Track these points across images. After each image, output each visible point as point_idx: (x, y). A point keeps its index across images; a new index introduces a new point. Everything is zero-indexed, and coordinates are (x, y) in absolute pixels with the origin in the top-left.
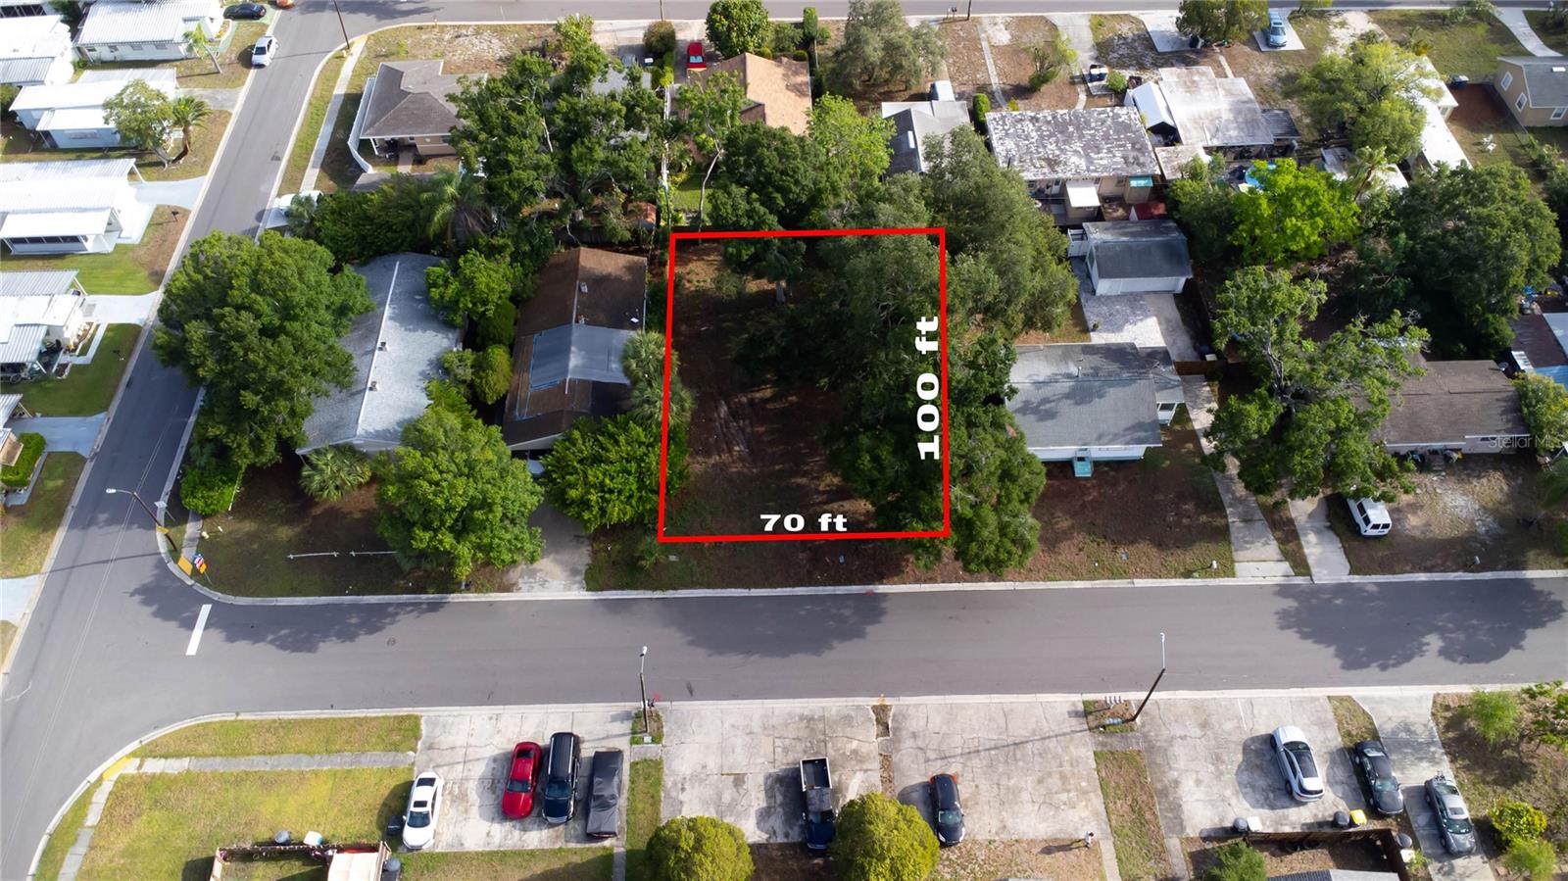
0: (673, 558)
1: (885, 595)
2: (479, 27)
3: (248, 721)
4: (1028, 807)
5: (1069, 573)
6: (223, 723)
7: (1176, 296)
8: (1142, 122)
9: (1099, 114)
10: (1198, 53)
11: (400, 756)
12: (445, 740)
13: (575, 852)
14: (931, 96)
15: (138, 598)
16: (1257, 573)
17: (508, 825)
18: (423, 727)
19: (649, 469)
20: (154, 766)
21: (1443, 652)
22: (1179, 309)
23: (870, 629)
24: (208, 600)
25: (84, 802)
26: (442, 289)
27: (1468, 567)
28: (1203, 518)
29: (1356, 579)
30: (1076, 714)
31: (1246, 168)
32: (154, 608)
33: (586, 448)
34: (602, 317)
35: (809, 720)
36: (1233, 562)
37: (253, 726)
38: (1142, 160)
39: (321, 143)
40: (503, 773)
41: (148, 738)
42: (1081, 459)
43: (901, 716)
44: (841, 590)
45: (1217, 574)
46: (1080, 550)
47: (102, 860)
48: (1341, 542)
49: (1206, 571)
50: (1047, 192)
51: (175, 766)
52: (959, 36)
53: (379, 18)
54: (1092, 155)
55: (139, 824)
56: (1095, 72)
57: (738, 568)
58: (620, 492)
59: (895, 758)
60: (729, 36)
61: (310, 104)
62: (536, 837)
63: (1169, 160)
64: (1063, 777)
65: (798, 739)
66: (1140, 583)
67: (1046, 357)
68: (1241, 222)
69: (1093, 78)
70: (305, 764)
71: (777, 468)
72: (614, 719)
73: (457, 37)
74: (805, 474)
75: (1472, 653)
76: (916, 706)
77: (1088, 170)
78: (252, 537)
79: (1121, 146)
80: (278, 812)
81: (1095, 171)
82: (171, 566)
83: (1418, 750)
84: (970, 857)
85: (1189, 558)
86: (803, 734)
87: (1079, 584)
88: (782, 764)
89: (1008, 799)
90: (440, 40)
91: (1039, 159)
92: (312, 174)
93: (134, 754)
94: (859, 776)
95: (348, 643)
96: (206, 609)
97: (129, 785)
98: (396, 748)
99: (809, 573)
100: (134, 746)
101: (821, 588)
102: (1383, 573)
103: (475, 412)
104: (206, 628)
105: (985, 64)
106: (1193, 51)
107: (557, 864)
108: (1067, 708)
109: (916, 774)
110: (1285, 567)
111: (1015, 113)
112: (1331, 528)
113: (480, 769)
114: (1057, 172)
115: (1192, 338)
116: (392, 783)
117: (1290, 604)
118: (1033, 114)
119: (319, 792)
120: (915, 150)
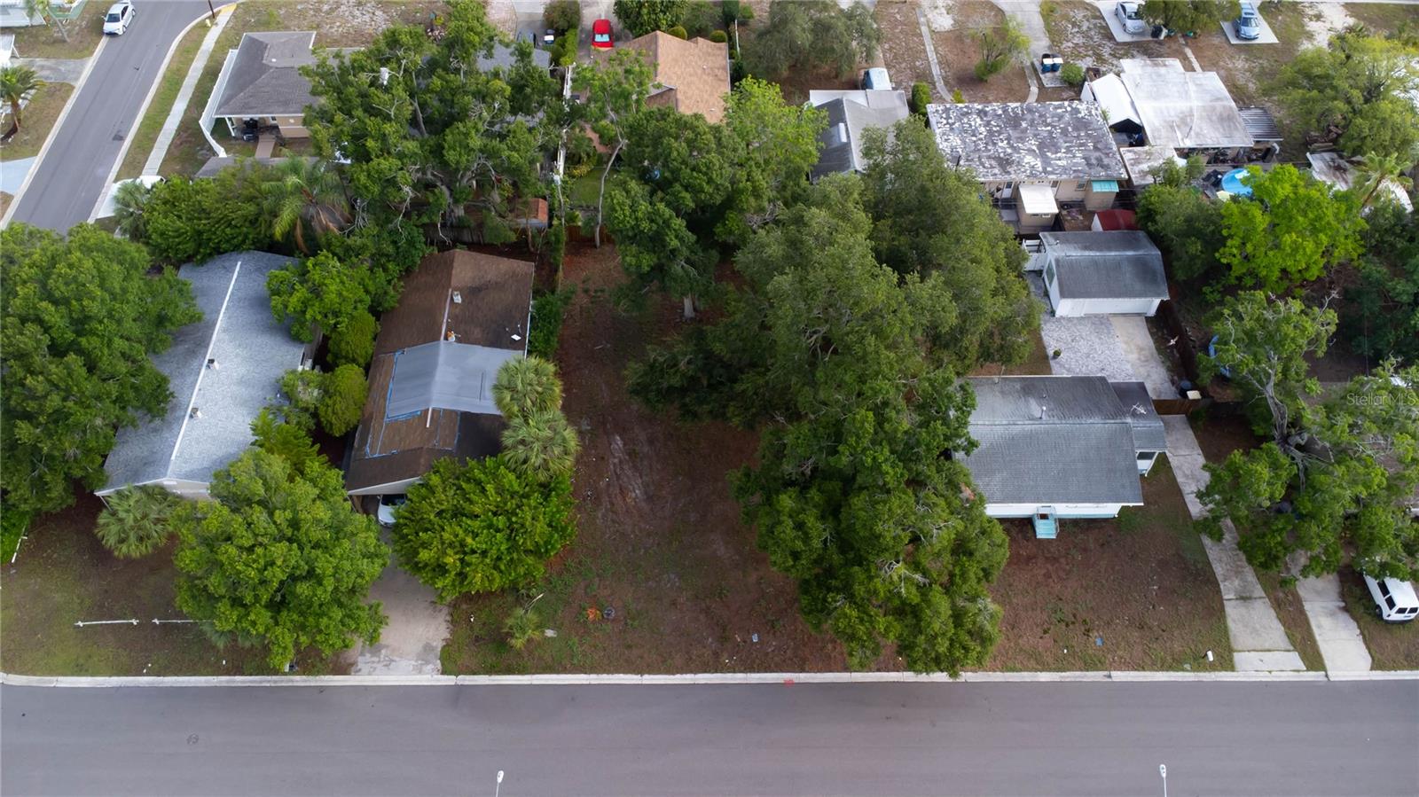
0: (550, 633)
5: (1032, 662)
7: (1148, 319)
8: (1105, 118)
9: (1056, 108)
10: (1161, 43)
14: (865, 84)
16: (1260, 666)
19: (523, 526)
22: (1152, 334)
26: (285, 297)
29: (1380, 675)
31: (1221, 174)
33: (446, 498)
34: (477, 332)
36: (1231, 651)
38: (1106, 161)
42: (1044, 517)
44: (755, 678)
45: (1212, 667)
46: (1045, 632)
48: (1359, 627)
49: (1199, 663)
50: (998, 195)
52: (896, 20)
54: (1049, 154)
56: (1048, 62)
57: (629, 647)
58: (484, 553)
60: (639, 13)
63: (1137, 162)
66: (1119, 676)
67: (1002, 392)
68: (1231, 236)
69: (1045, 69)
77: (1045, 171)
78: (36, 596)
79: (1082, 145)
81: (1052, 173)
85: (1177, 644)
87: (1044, 677)
91: (989, 157)
99: (716, 655)
101: (729, 675)
102: (1410, 667)
103: (317, 447)
105: (925, 51)
106: (1156, 42)
110: (1294, 659)
111: (960, 105)
112: (1346, 609)
114: (1009, 173)
115: (1169, 369)
118: (980, 107)
120: (848, 144)
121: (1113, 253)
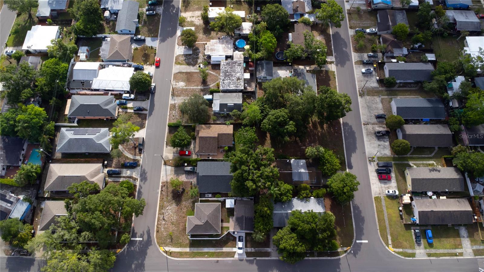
1: (343, 122)
2: (159, 214)
3: (379, 227)
4: (378, 106)
6: (380, 232)
8: (225, 61)
11: (382, 199)
12: (378, 192)
13: (394, 169)
14: (210, 100)
15: (357, 256)
16: (334, 68)
17: (392, 179)
18: (376, 196)
20: (390, 242)
21: (346, 48)
23: (350, 125)
24: (356, 241)
25: (398, 253)
27: (331, 41)
28: (324, 73)
29: (334, 56)
30: (362, 97)
32: (359, 252)
34: (289, 166)
35: (367, 135)
36: (332, 71)
37: (380, 226)
38: (238, 63)
39: (212, 250)
40: (383, 181)
41: (385, 245)
43: (365, 121)
44: (342, 129)
47: (408, 246)
48: (328, 55)
49: (334, 75)
51: (389, 238)
52: (181, 93)
53: (151, 244)
54: (236, 71)
55: (401, 241)
59: (372, 123)
61: (193, 257)
62: (393, 175)
63: (238, 58)
64: (372, 101)
65: (371, 137)
66: (337, 84)
70: (386, 215)
71: (317, 138)
72: (371, 165)
73: (164, 219)
74: (318, 133)
75: (346, 45)
76: (363, 119)
77: (242, 73)
78: (340, 236)
79: (234, 66)
80: (395, 217)
82: (348, 252)
83: (362, 57)
84: (386, 114)
85: (332, 77)
86: (370, 136)
88: (375, 139)
89: (377, 108)
90: (165, 224)
91: (237, 81)
92: (225, 250)
93: (388, 247)
94: (376, 128)
95: (362, 212)
96: (358, 241)
97: (394, 245)
98: (381, 200)
100: (387, 247)
101: (342, 132)
102: (332, 52)
104: (362, 240)
105: (193, 89)
107: (397, 171)
108: (361, 99)
109: (375, 120)
110: (332, 64)
113: (383, 185)
114: (241, 79)
115: (283, 66)
116: (387, 199)
117: (339, 65)
118: (222, 80)
119: (390, 211)
120: (234, 104)
121: (265, 67)
